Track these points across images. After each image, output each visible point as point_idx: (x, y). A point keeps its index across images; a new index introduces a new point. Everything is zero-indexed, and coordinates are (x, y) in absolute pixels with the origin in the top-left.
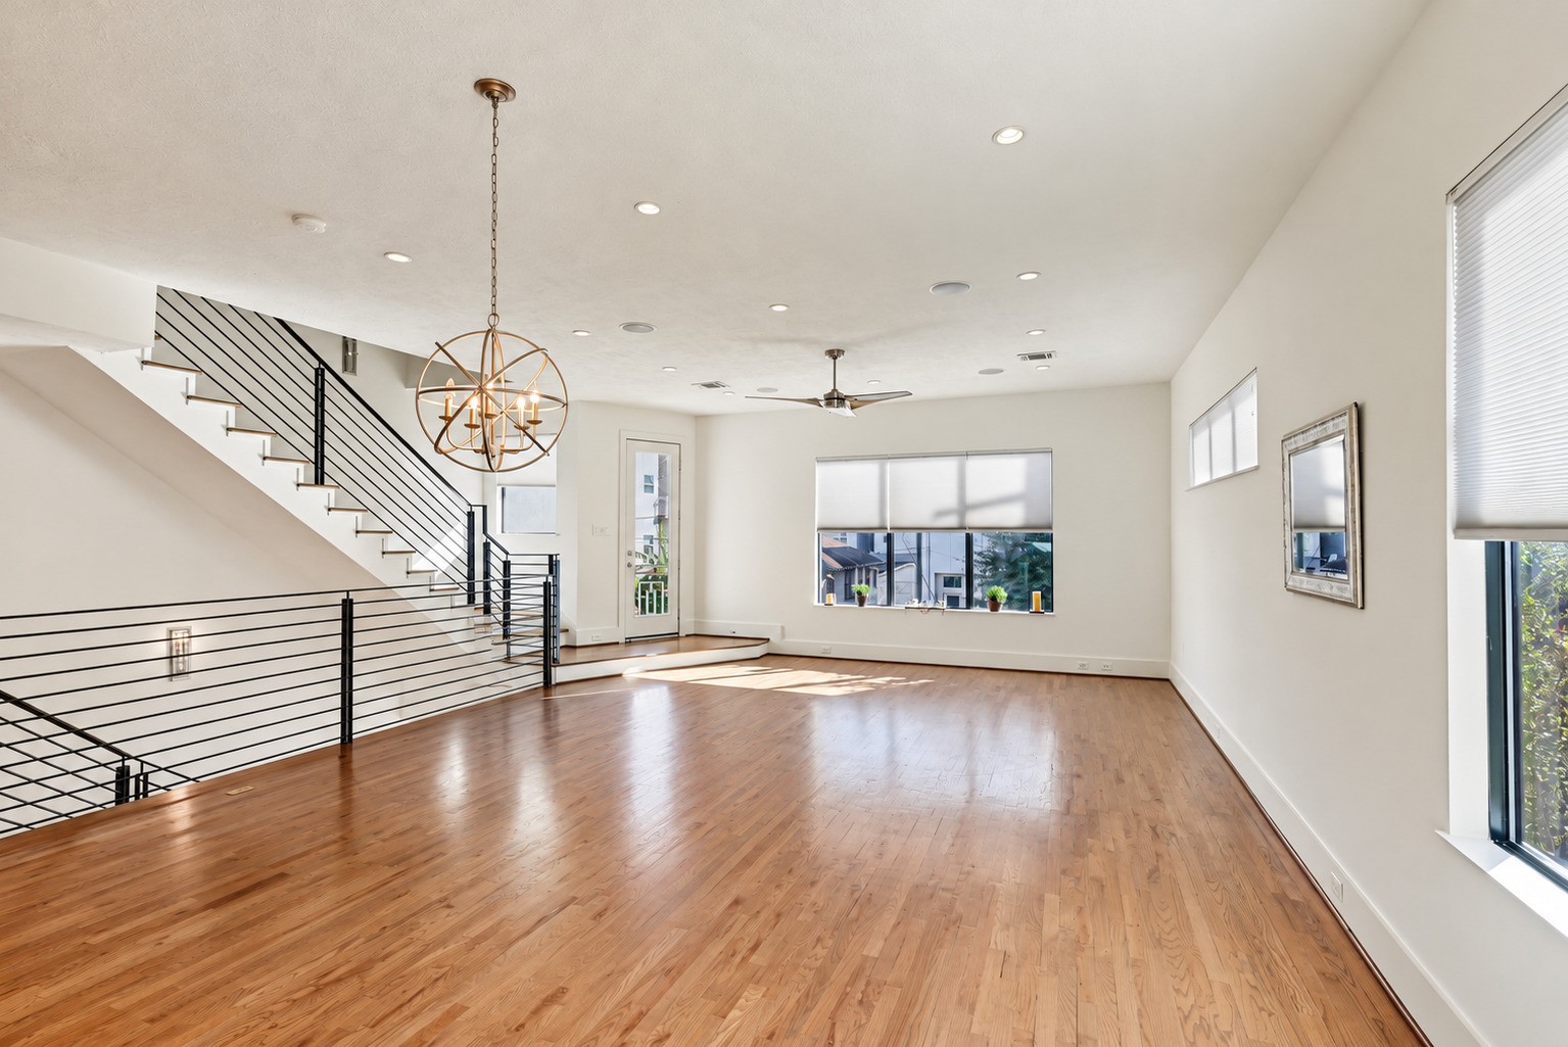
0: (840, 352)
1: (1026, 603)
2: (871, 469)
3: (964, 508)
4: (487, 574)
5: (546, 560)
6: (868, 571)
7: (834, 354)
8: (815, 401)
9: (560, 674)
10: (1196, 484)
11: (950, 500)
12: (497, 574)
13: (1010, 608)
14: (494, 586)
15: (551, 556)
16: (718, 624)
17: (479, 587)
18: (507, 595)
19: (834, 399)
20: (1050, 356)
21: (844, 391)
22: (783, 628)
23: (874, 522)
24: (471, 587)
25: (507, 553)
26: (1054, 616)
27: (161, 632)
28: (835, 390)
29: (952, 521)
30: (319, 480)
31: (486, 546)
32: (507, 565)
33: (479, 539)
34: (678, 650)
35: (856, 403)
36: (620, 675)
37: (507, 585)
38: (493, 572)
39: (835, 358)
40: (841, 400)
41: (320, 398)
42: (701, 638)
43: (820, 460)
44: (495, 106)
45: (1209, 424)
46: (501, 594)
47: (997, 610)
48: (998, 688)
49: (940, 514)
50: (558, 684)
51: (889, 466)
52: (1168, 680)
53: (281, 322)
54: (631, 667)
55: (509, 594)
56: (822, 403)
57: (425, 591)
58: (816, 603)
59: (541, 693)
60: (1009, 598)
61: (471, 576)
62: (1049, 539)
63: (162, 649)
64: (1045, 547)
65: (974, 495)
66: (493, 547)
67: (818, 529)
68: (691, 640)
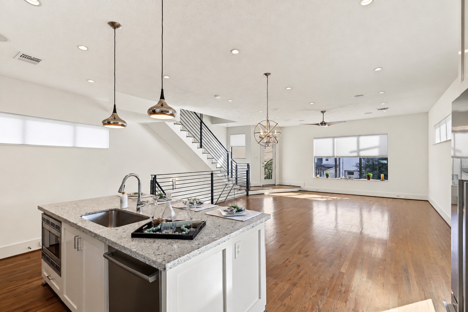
0: (325, 111)
1: (379, 178)
2: (330, 140)
3: (359, 150)
4: (232, 168)
5: (247, 165)
6: (321, 169)
7: (323, 112)
8: (318, 124)
9: (250, 193)
10: (436, 143)
11: (355, 148)
12: (234, 168)
13: (374, 179)
14: (233, 171)
15: (248, 164)
16: (286, 182)
17: (230, 171)
18: (236, 173)
19: (323, 123)
20: (387, 108)
21: (325, 121)
22: (304, 183)
23: (331, 155)
24: (228, 171)
25: (236, 163)
26: (388, 181)
27: (171, 180)
28: (323, 121)
29: (355, 154)
30: (201, 146)
31: (231, 162)
32: (236, 166)
33: (230, 160)
34: (275, 188)
35: (329, 124)
36: (263, 194)
37: (236, 171)
38: (233, 167)
39: (323, 113)
40: (325, 124)
41: (201, 129)
42: (281, 186)
43: (315, 138)
44: (267, 77)
45: (440, 126)
46: (235, 173)
47: (370, 179)
48: (370, 201)
49: (351, 152)
50: (250, 195)
51: (335, 139)
52: (427, 201)
53: (195, 113)
54: (266, 192)
55: (237, 173)
56: (320, 125)
57: (219, 172)
58: (314, 177)
59: (246, 197)
60: (373, 176)
61: (228, 168)
62: (386, 159)
63: (171, 183)
64: (385, 162)
65: (361, 147)
66: (233, 162)
67: (315, 157)
68: (279, 186)
